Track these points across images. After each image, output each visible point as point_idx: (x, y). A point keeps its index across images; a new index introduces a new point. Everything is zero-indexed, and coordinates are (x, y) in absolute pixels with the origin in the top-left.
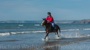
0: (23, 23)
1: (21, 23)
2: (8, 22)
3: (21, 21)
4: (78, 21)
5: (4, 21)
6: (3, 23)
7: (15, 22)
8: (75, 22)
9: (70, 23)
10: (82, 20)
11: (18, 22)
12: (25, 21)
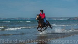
0: (28, 19)
1: (27, 19)
2: (17, 19)
3: (27, 18)
4: (73, 18)
5: (13, 18)
6: (13, 19)
7: (22, 19)
8: (70, 18)
9: (67, 19)
10: (76, 17)
11: (25, 19)
12: (30, 18)
